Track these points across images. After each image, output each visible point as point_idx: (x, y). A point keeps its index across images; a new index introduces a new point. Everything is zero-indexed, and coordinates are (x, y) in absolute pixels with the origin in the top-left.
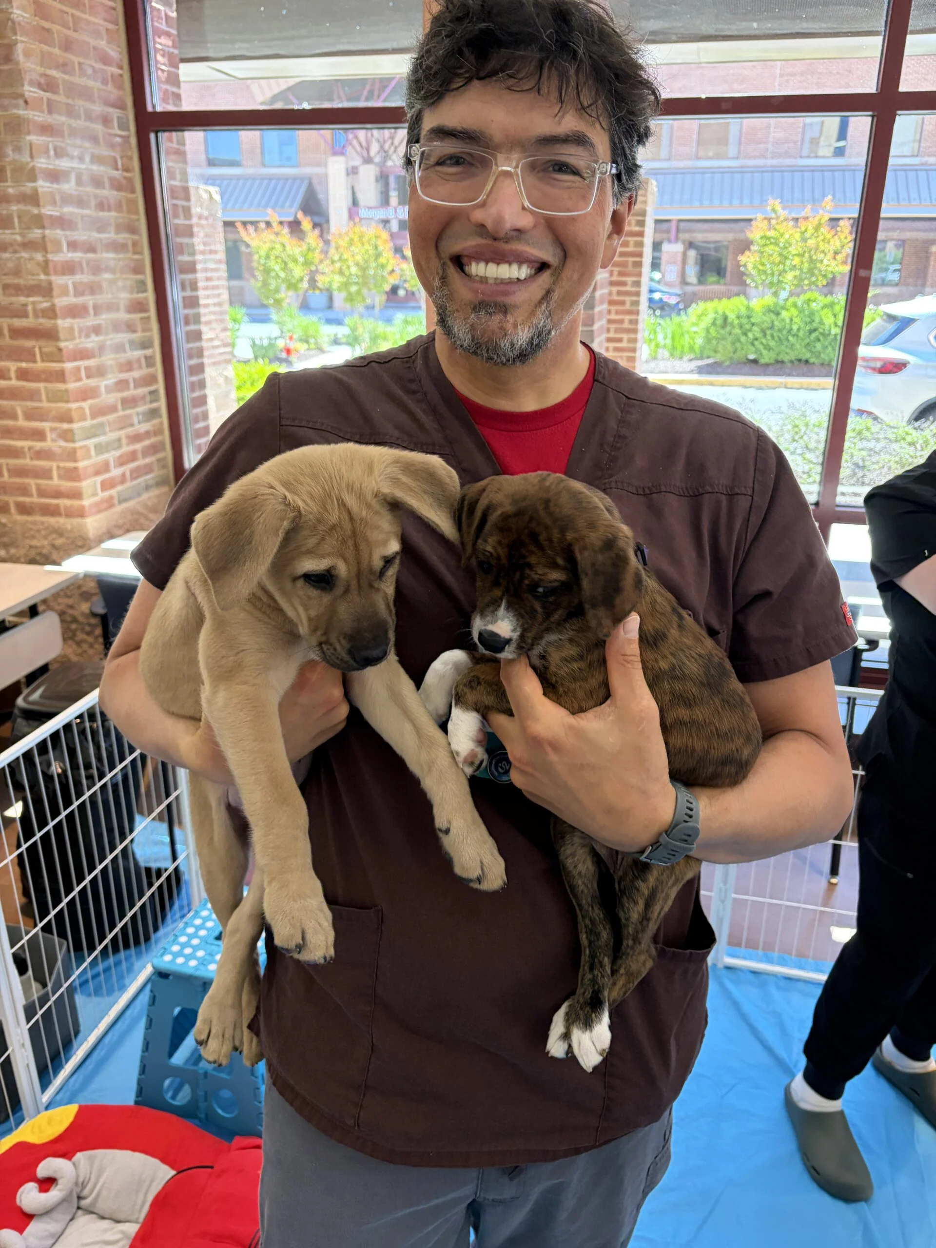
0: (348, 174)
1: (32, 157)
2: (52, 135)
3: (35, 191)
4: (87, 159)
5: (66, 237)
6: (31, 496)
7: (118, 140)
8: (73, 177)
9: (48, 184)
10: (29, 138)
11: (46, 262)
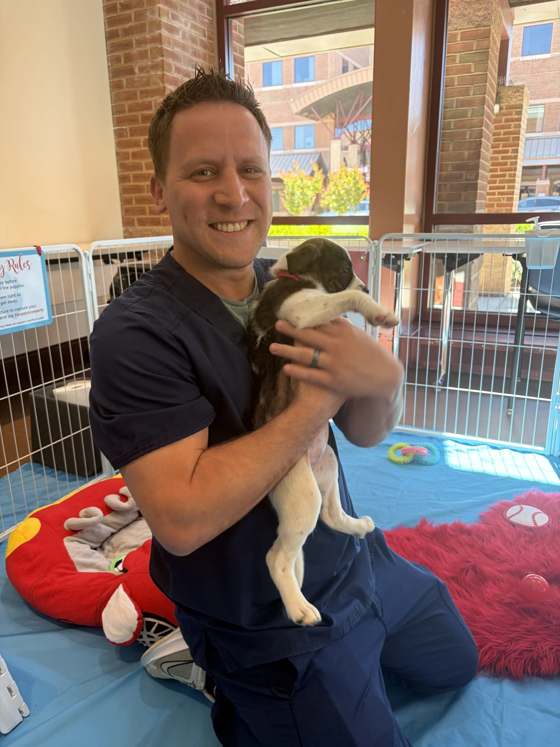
0: (342, 149)
1: (160, 16)
2: (171, 7)
3: (160, 35)
4: (189, 26)
5: (174, 65)
6: (145, 214)
7: (207, 20)
8: (181, 32)
9: (167, 32)
10: (158, 5)
11: (163, 75)
